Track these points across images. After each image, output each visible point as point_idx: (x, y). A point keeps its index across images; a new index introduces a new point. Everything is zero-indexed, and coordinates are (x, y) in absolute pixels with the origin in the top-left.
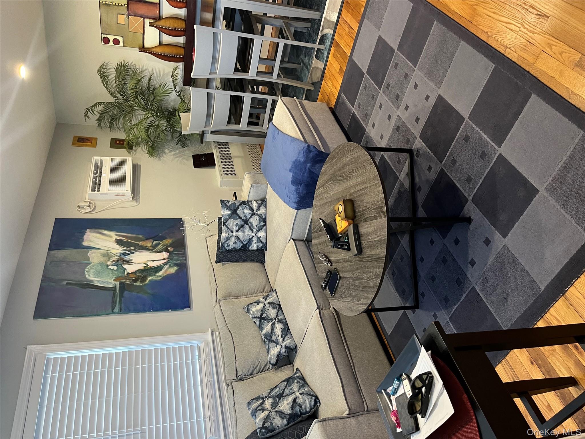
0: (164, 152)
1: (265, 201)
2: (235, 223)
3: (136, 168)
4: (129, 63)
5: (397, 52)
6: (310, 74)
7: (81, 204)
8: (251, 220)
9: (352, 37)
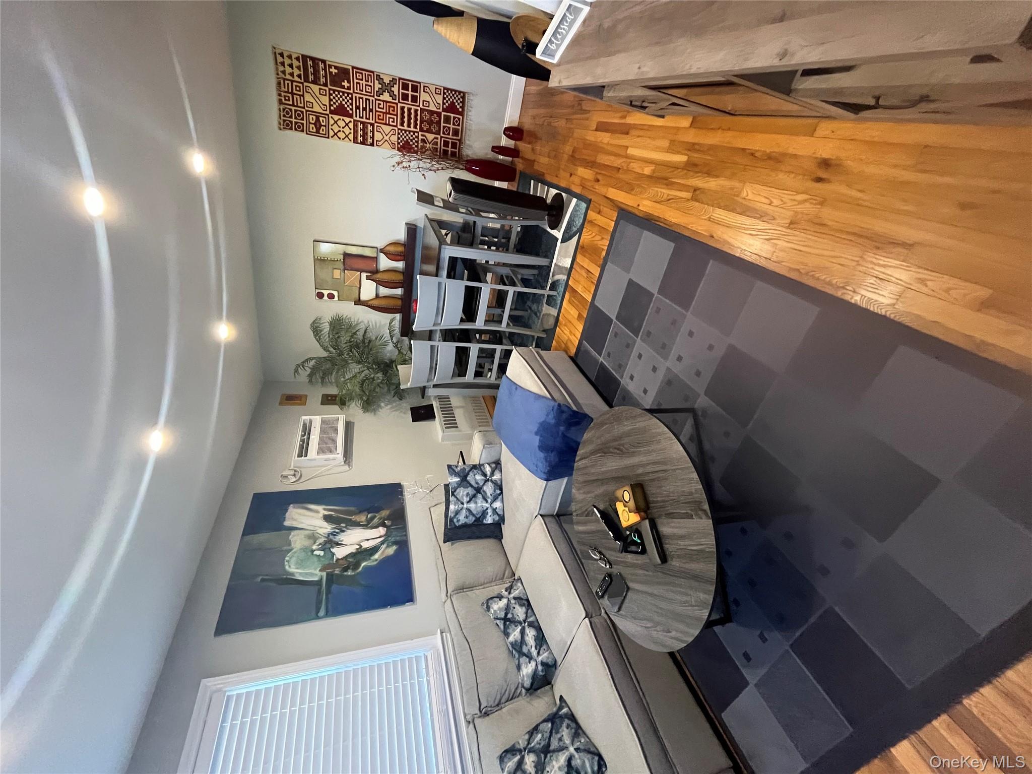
0: (379, 406)
1: (499, 464)
2: (465, 493)
3: (349, 426)
4: (344, 317)
5: (657, 297)
6: (540, 321)
7: (284, 473)
8: (485, 488)
9: (592, 282)
